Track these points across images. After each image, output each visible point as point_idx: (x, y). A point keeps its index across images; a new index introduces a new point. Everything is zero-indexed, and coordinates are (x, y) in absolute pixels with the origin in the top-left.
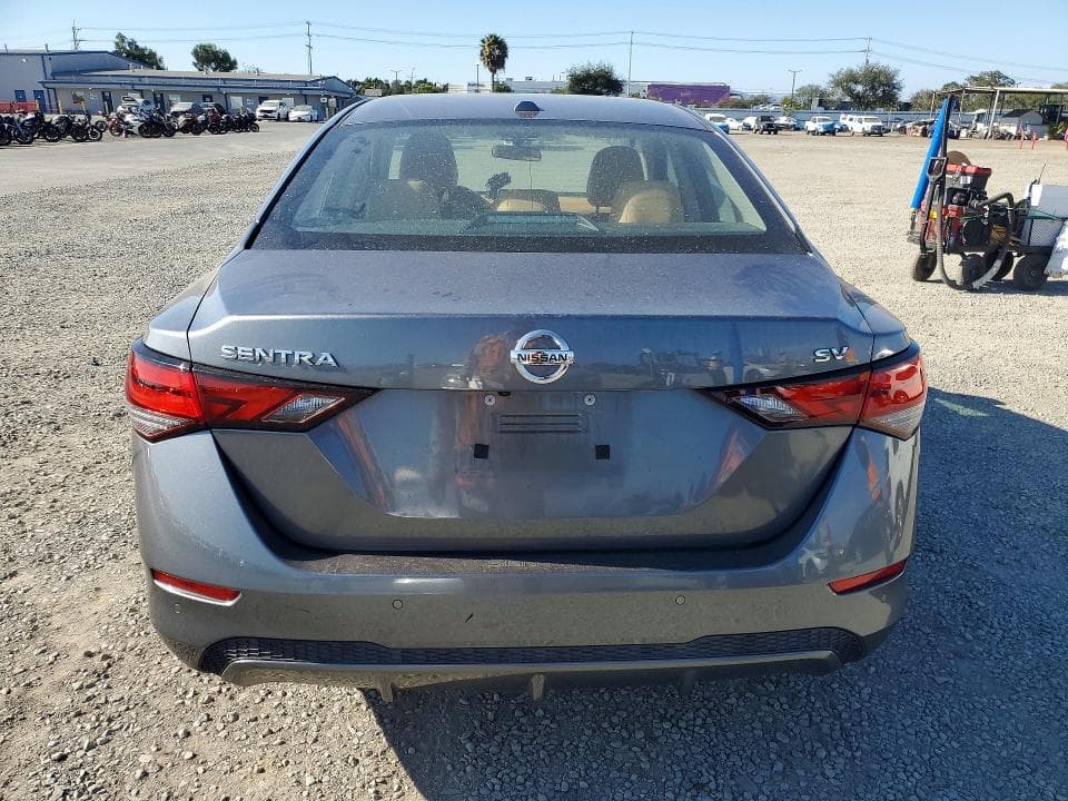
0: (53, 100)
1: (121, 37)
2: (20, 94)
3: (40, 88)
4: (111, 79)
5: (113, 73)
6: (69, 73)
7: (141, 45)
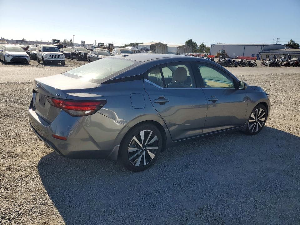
0: (261, 57)
1: (291, 40)
2: (253, 55)
3: (258, 54)
4: (277, 52)
5: (279, 50)
6: (267, 50)
7: (295, 42)
